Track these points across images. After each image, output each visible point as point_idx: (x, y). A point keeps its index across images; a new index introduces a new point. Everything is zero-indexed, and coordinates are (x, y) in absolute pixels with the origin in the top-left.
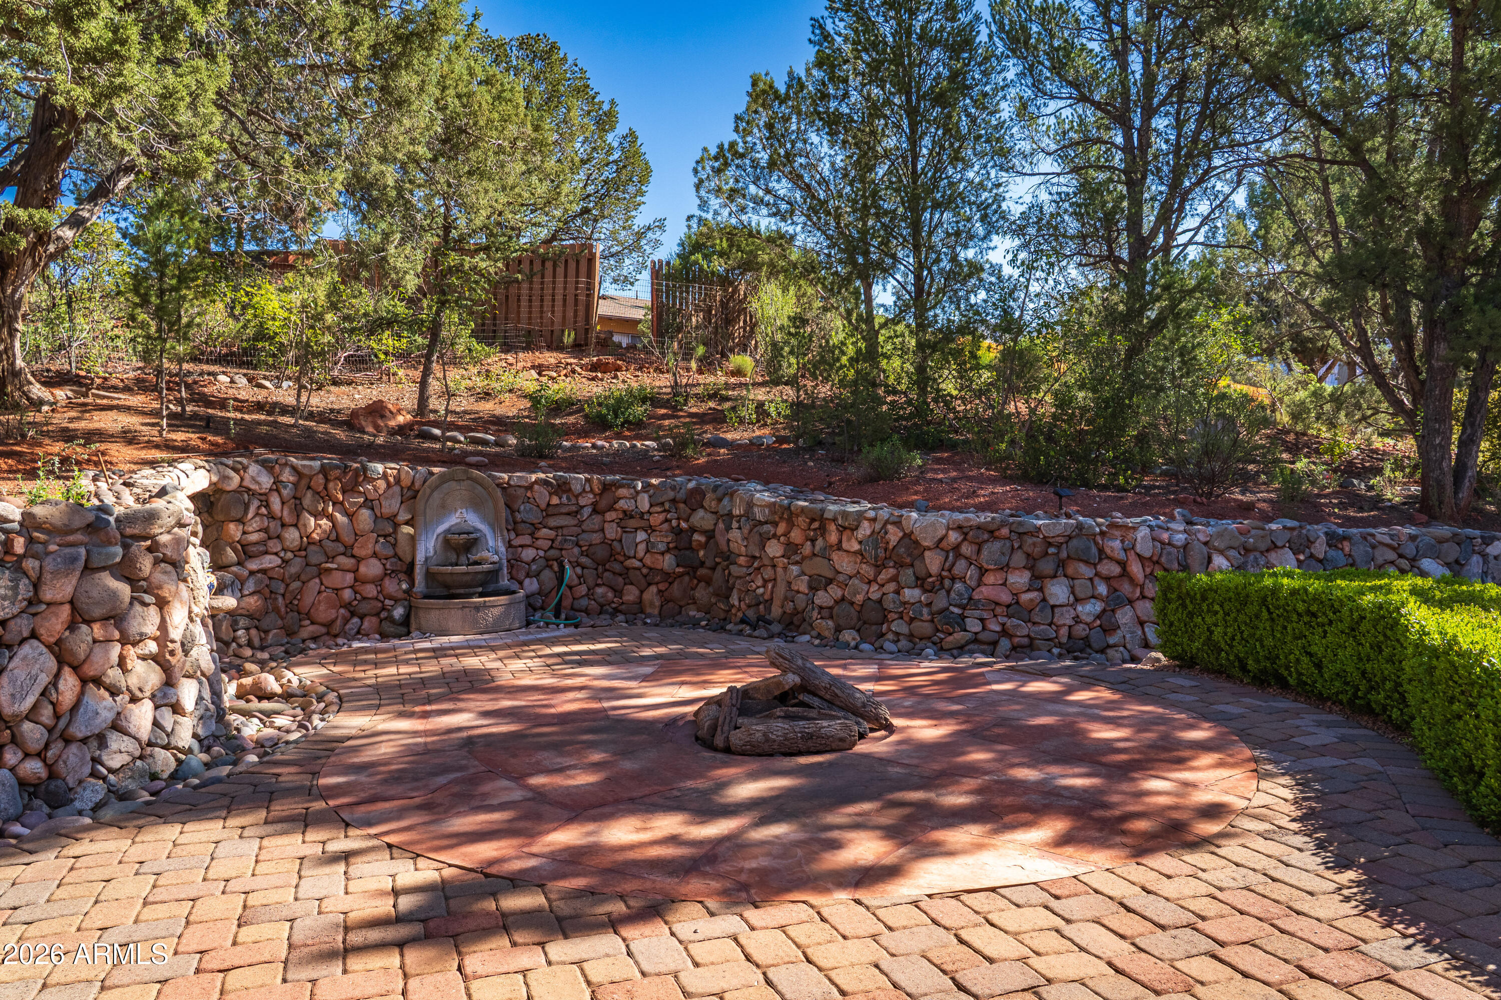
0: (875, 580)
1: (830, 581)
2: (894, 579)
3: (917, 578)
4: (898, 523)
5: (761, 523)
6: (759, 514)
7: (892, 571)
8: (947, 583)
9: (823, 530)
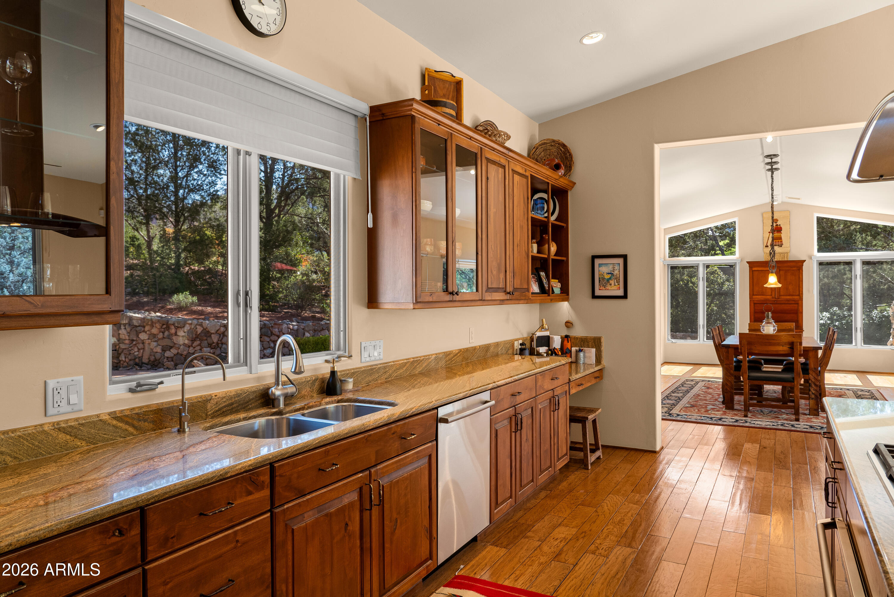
0: (192, 346)
1: (171, 347)
2: (200, 345)
3: (209, 344)
4: (201, 325)
5: (136, 326)
6: (135, 323)
7: (198, 342)
8: (220, 345)
9: (168, 328)
